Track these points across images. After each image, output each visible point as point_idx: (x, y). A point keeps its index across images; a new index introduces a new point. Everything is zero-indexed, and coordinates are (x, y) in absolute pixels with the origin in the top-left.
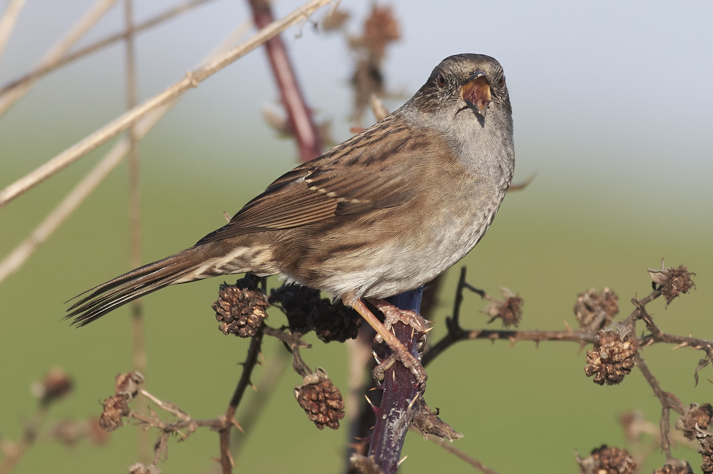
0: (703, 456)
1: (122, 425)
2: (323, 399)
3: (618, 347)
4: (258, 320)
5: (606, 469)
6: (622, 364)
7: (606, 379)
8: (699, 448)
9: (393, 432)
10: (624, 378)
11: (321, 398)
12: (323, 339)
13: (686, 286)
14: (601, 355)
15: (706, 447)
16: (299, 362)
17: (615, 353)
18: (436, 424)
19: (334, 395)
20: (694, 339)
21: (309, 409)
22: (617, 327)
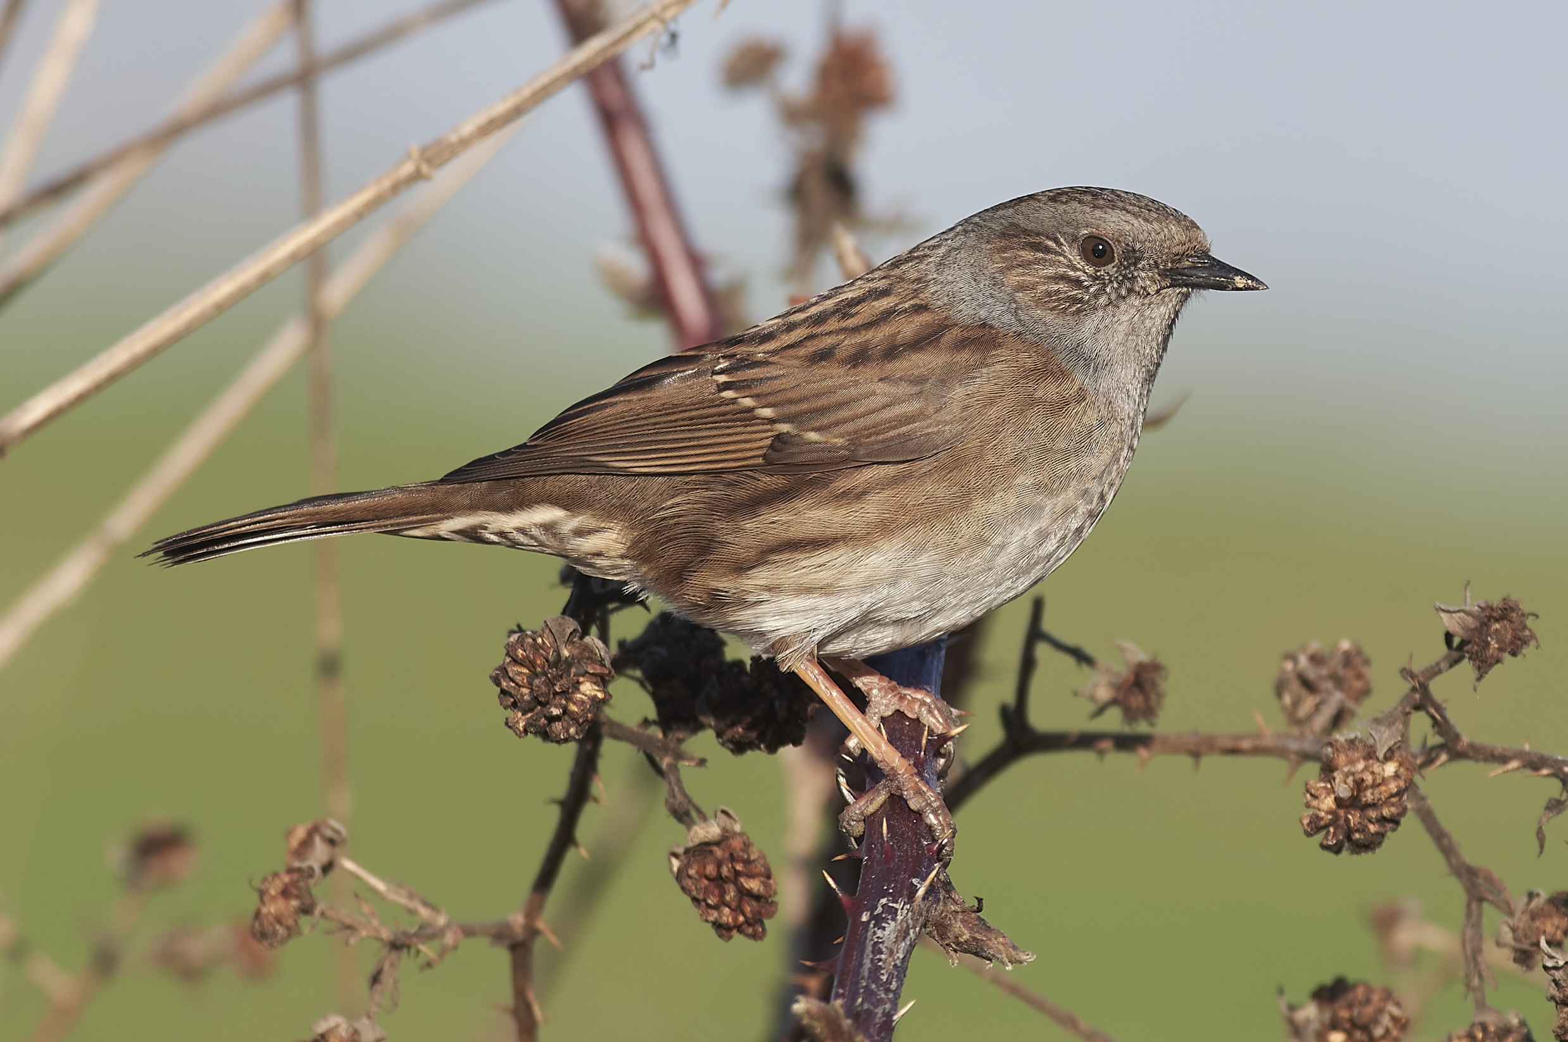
0: (1558, 1006)
1: (299, 932)
2: (732, 876)
3: (1373, 773)
4: (590, 706)
5: (1345, 1031)
6: (1381, 809)
7: (1346, 841)
8: (1549, 989)
9: (884, 950)
10: (1386, 840)
11: (725, 873)
12: (731, 746)
13: (1518, 641)
14: (1336, 789)
15: (1563, 987)
16: (678, 796)
17: (1367, 785)
18: (976, 932)
19: (754, 866)
20: (1536, 754)
21: (701, 897)
22: (1370, 729)
